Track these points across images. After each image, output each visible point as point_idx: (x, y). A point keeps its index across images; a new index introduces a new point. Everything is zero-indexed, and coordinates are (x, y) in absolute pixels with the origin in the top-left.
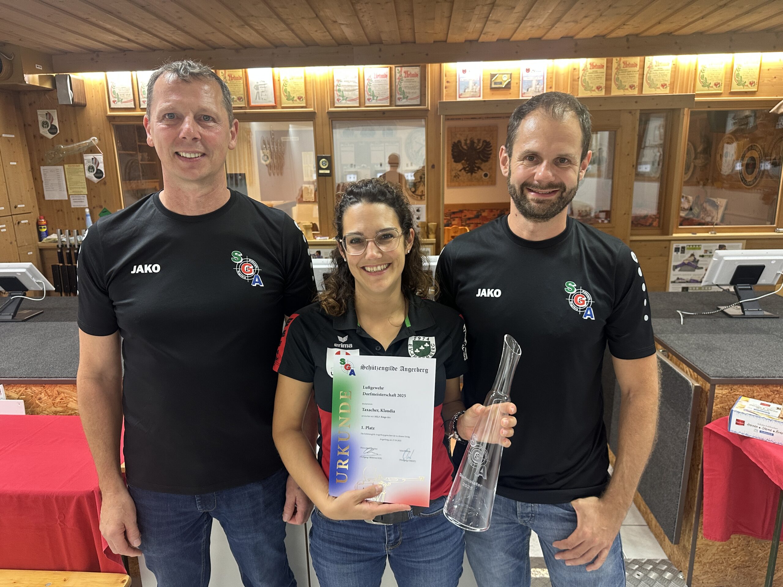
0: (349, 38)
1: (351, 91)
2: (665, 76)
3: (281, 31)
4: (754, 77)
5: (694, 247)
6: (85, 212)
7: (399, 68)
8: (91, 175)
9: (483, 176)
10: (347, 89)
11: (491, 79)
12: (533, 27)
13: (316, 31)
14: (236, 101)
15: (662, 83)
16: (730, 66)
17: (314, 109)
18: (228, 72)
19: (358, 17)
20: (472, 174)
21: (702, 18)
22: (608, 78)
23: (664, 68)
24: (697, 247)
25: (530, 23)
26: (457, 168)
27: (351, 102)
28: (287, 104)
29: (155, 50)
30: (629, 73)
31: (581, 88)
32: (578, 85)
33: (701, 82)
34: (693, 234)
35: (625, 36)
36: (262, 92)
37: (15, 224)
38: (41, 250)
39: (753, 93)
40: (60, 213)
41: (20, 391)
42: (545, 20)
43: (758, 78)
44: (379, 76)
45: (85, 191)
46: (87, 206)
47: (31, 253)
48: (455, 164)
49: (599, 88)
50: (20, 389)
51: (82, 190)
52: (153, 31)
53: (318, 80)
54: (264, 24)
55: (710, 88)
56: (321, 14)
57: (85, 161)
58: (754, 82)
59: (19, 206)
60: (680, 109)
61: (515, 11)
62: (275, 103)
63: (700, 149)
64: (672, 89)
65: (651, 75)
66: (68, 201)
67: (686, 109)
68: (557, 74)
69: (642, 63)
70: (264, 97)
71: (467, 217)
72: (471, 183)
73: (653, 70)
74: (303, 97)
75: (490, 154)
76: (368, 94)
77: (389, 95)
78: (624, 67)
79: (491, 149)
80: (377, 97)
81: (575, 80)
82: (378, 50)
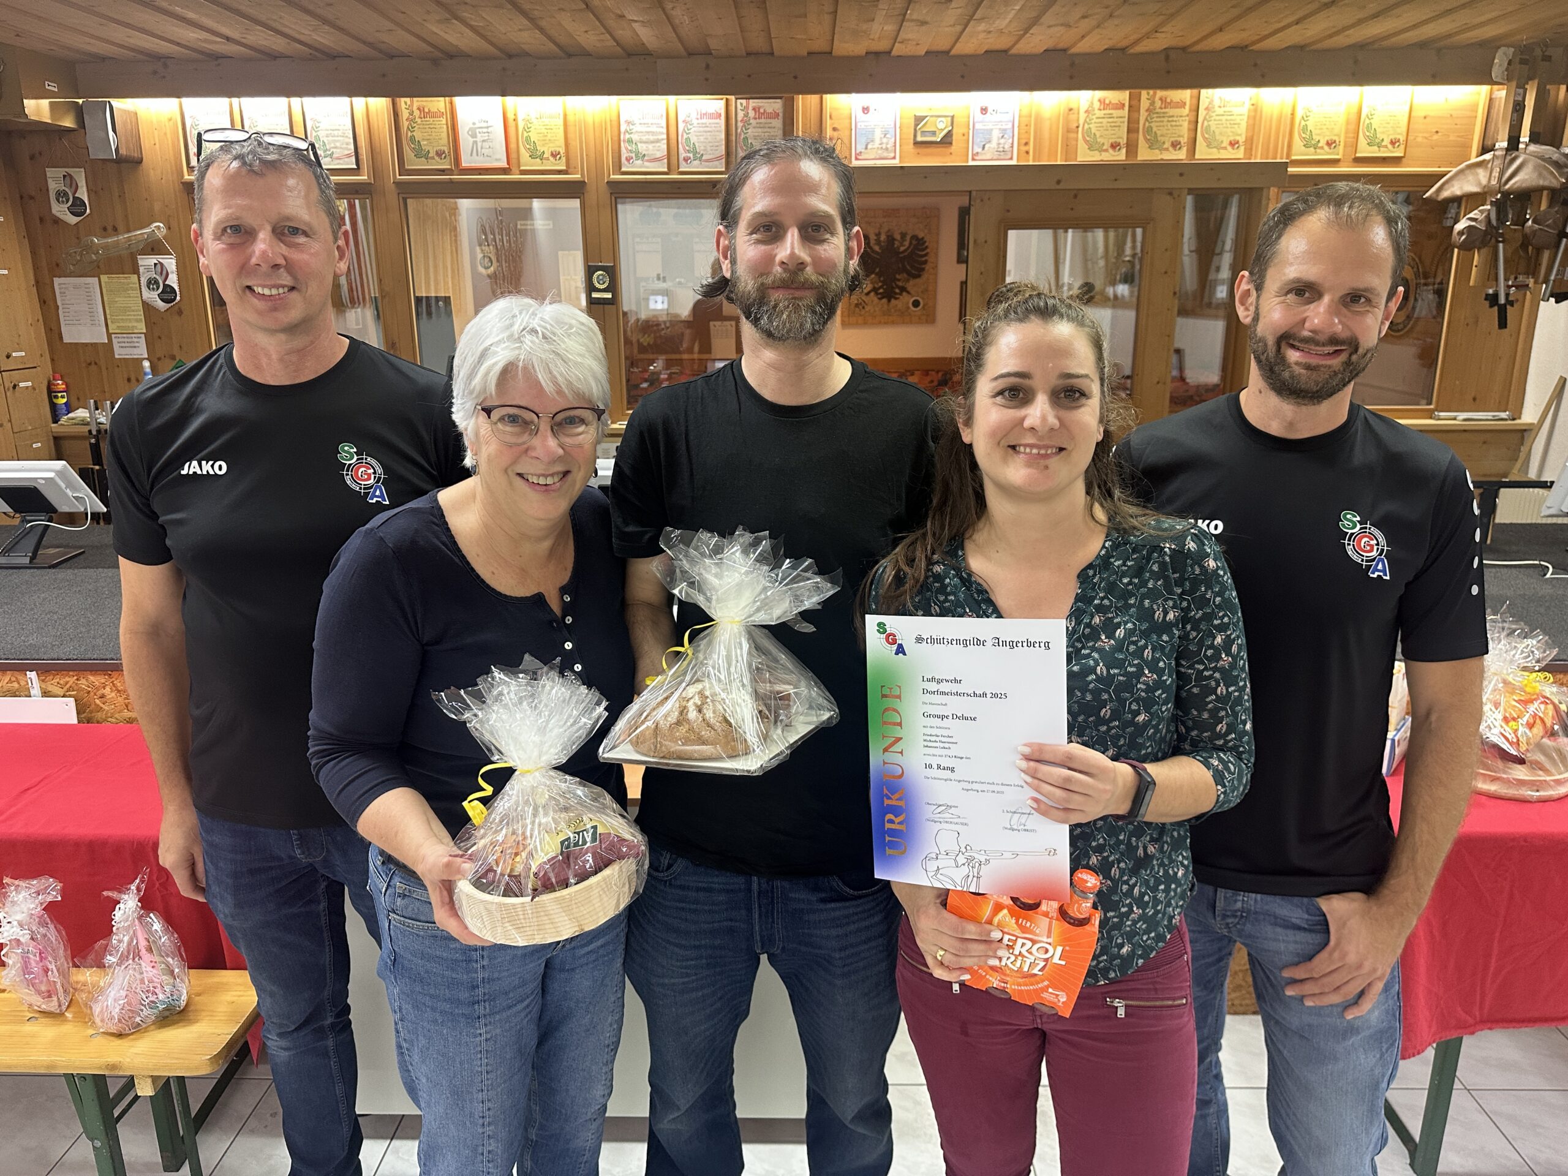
0: (647, 45)
1: (652, 142)
2: (1236, 126)
3: (520, 30)
4: (1399, 130)
6: (142, 367)
7: (744, 102)
8: (153, 297)
9: (911, 305)
10: (644, 138)
11: (916, 125)
12: (990, 32)
13: (586, 32)
14: (433, 158)
15: (1232, 138)
16: (1355, 110)
17: (583, 175)
18: (417, 102)
19: (664, 10)
20: (889, 301)
21: (1297, 23)
22: (1132, 129)
23: (1236, 111)
25: (982, 27)
27: (653, 164)
28: (531, 166)
29: (275, 58)
30: (1171, 119)
31: (1081, 144)
32: (1077, 140)
33: (1301, 138)
35: (1161, 51)
36: (483, 141)
37: (8, 389)
38: (57, 439)
39: (1396, 161)
40: (93, 367)
41: (67, 683)
42: (1010, 21)
43: (1405, 134)
44: (705, 114)
45: (142, 327)
46: (146, 356)
47: (39, 445)
49: (1114, 146)
50: (67, 679)
51: (135, 324)
52: (274, 25)
53: (590, 120)
54: (488, 18)
55: (1318, 151)
56: (596, 3)
57: (141, 269)
58: (1399, 141)
59: (14, 354)
60: (1261, 189)
61: (953, 5)
62: (508, 163)
64: (1249, 151)
65: (1210, 123)
66: (109, 346)
67: (1273, 190)
68: (1039, 119)
69: (1195, 101)
70: (485, 151)
72: (887, 319)
73: (1214, 114)
74: (562, 153)
75: (926, 262)
76: (684, 149)
77: (724, 153)
78: (1161, 108)
79: (927, 253)
80: (702, 155)
81: (1070, 130)
82: (704, 65)
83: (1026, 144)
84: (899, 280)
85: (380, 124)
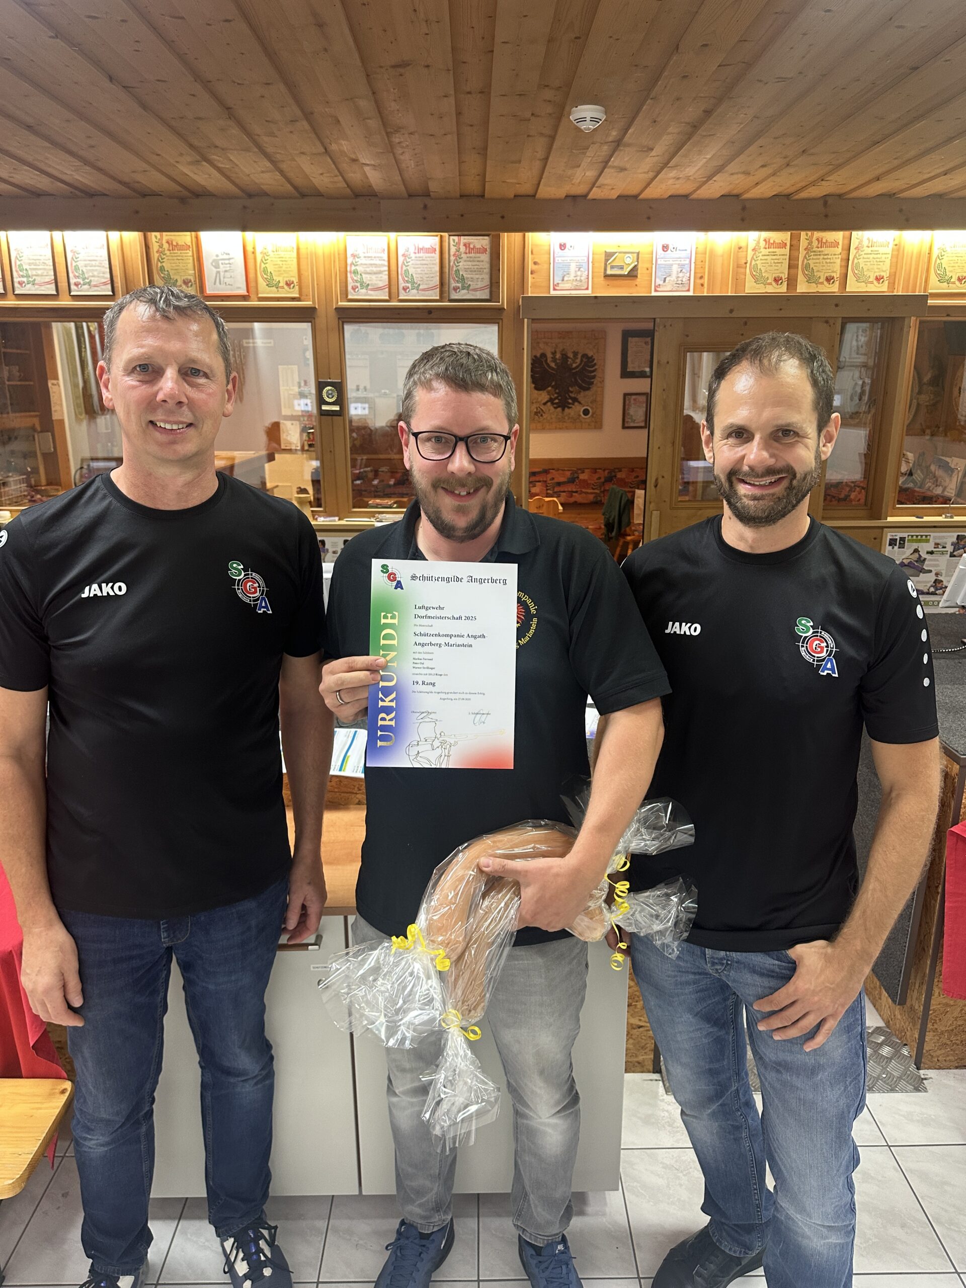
0: (375, 187)
1: (375, 273)
2: (882, 263)
3: (263, 172)
5: (919, 537)
7: (456, 238)
9: (582, 414)
10: (368, 270)
11: (607, 260)
12: (678, 179)
13: (322, 174)
15: (878, 274)
17: (314, 302)
18: (167, 236)
19: (394, 154)
20: (563, 410)
22: (792, 266)
23: (882, 250)
24: (924, 537)
25: (673, 174)
26: (539, 400)
27: (376, 293)
28: (268, 293)
29: (40, 196)
30: (826, 257)
31: (748, 277)
32: (745, 274)
33: (937, 275)
34: (917, 517)
35: (821, 197)
36: (226, 271)
42: (699, 169)
44: (422, 249)
48: (536, 392)
49: (776, 280)
52: (40, 165)
53: (320, 252)
54: (236, 161)
55: (950, 285)
56: (334, 147)
60: (903, 319)
61: (653, 153)
62: (248, 291)
63: (927, 378)
64: (892, 285)
65: (859, 261)
67: (913, 318)
68: (713, 255)
69: (847, 242)
70: (227, 280)
71: (555, 480)
72: (562, 425)
73: (863, 253)
74: (295, 282)
75: (594, 377)
76: (404, 280)
77: (438, 283)
78: (818, 248)
79: (596, 369)
80: (419, 285)
81: (740, 266)
82: (422, 206)
83: (701, 277)
84: (572, 392)
85: (133, 255)
